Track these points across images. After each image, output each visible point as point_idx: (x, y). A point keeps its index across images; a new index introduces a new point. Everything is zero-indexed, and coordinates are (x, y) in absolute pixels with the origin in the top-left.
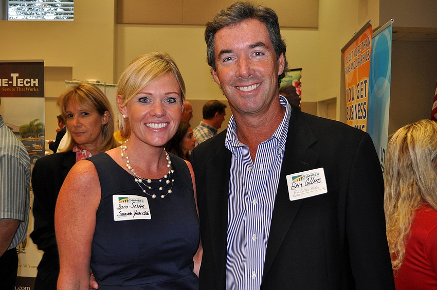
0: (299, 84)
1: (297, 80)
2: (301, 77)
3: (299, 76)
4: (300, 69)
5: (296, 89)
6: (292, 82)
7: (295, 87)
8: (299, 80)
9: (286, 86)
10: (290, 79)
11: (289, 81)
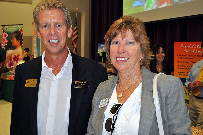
0: (22, 30)
1: (21, 29)
2: (22, 28)
3: (22, 27)
4: (22, 25)
5: (21, 32)
6: (19, 29)
7: (20, 32)
8: (22, 29)
9: (17, 31)
10: (18, 28)
11: (18, 29)
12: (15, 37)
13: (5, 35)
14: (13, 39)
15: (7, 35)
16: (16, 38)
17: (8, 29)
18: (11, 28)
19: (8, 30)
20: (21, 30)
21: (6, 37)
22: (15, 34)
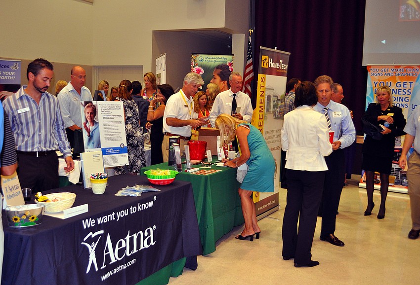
0: (231, 64)
2: (233, 60)
5: (230, 67)
7: (228, 66)
8: (231, 62)
9: (222, 65)
10: (226, 60)
12: (218, 75)
13: (199, 71)
14: (215, 78)
15: (202, 70)
16: (221, 77)
17: (206, 61)
18: (210, 60)
19: (204, 63)
20: (229, 64)
21: (201, 73)
22: (219, 71)
